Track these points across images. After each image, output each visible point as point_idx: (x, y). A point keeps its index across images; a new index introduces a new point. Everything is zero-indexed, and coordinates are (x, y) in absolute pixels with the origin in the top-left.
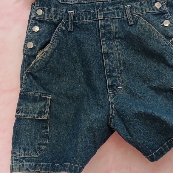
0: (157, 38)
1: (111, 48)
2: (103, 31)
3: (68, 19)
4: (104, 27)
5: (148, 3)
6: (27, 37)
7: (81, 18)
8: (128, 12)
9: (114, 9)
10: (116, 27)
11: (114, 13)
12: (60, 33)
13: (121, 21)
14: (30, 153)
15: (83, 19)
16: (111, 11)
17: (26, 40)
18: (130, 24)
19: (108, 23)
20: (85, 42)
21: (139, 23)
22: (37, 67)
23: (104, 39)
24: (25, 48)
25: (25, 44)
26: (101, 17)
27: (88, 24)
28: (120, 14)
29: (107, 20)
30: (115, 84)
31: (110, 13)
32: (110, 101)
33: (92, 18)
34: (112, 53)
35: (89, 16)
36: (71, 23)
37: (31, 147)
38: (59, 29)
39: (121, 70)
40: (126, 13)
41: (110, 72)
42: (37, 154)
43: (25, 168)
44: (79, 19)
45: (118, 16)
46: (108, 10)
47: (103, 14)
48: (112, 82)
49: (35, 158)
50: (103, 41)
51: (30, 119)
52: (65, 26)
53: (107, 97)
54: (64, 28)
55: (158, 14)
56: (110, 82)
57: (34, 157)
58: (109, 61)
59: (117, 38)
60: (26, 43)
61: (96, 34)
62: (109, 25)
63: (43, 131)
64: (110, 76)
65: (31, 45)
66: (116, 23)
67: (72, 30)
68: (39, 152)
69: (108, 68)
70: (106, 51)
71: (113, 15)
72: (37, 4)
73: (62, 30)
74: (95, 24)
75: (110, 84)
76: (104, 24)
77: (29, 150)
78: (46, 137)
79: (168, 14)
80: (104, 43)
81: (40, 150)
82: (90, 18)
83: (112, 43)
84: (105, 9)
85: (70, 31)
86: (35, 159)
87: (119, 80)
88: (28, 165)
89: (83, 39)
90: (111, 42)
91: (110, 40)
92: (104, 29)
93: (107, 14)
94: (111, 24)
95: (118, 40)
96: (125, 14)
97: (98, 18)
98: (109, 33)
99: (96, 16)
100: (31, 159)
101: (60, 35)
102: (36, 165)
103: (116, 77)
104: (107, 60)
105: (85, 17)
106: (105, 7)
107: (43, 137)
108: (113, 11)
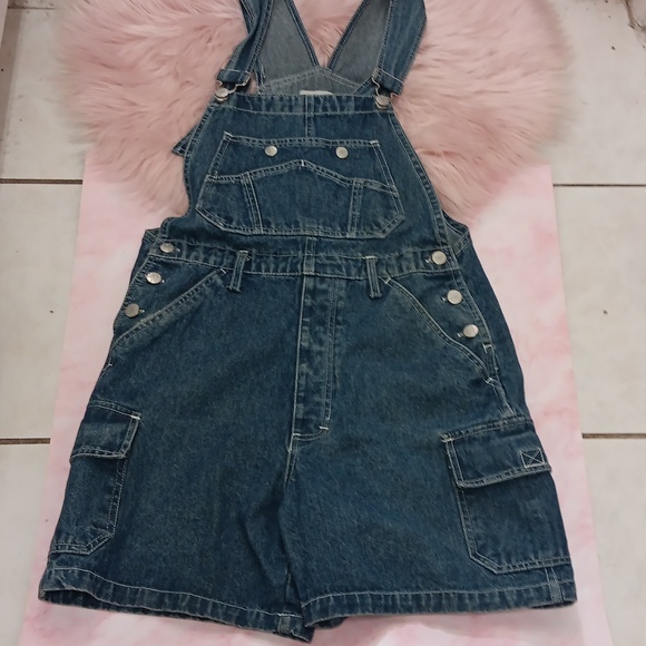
0: (426, 331)
1: (321, 343)
2: (309, 302)
3: (232, 265)
4: (313, 293)
5: (415, 253)
6: (129, 294)
7: (263, 267)
8: (371, 270)
9: (341, 258)
10: (340, 298)
11: (339, 267)
12: (208, 291)
13: (352, 286)
14: (70, 541)
15: (267, 270)
16: (335, 260)
17: (126, 300)
18: (372, 295)
19: (324, 286)
20: (265, 321)
21: (391, 293)
22: (132, 342)
23: (307, 320)
24: (122, 315)
25: (122, 309)
26: (309, 270)
27: (278, 282)
28: (354, 271)
29: (323, 280)
30: (314, 418)
31: (331, 265)
32: (290, 450)
33: (288, 269)
34: (320, 353)
35: (282, 265)
36: (237, 275)
37: (75, 527)
38: (207, 282)
39: (335, 392)
40: (366, 270)
41: (306, 391)
42: (89, 548)
43: (52, 580)
44: (259, 269)
45: (349, 274)
46: (328, 258)
47: (316, 264)
48: (307, 413)
49: (83, 555)
50: (304, 323)
51: (82, 457)
52: (222, 278)
53: (286, 442)
54: (219, 282)
55: (438, 278)
56: (301, 412)
57: (79, 555)
58: (310, 366)
59: (338, 323)
60: (125, 306)
61: (292, 306)
62: (325, 292)
63: (107, 497)
64: (304, 400)
65: (134, 310)
66: (341, 289)
67: (238, 289)
68: (94, 544)
69: (303, 382)
70: (305, 344)
71: (337, 271)
72: (164, 233)
73: (214, 286)
74: (294, 283)
75: (300, 416)
76: (315, 288)
77: (68, 534)
78: (113, 513)
79: (461, 279)
80: (306, 328)
81: (96, 540)
82: (284, 270)
83: (325, 332)
84: (321, 254)
85: (234, 291)
86: (82, 558)
87: (326, 411)
88: (62, 573)
89: (261, 313)
90: (322, 329)
91: (322, 323)
92: (313, 298)
93: (324, 265)
94: (330, 289)
95: (338, 327)
96: (363, 273)
97: (302, 270)
98: (324, 308)
99: (299, 267)
100: (71, 559)
101: (207, 293)
102: (81, 574)
103: (319, 404)
104: (304, 365)
105: (272, 266)
106: (322, 251)
107: (105, 510)
108: (339, 262)
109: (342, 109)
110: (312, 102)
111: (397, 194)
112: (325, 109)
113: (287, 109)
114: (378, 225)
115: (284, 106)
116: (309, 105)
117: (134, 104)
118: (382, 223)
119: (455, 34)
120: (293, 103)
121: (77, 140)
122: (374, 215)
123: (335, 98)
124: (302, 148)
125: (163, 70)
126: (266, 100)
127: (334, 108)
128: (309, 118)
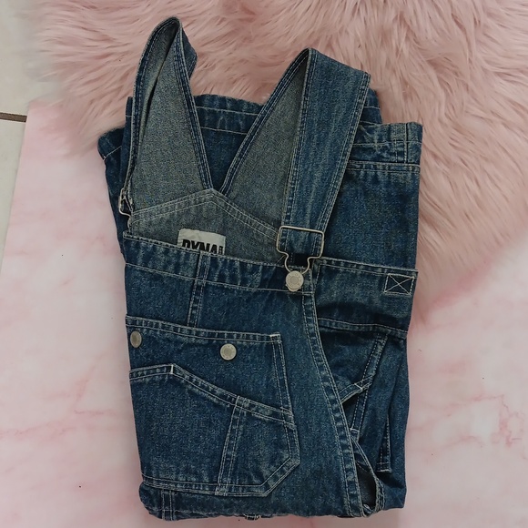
109: (244, 282)
110: (208, 264)
111: (292, 425)
112: (222, 278)
113: (171, 267)
114: (259, 475)
115: (169, 262)
116: (203, 268)
118: (266, 473)
120: (182, 260)
122: (256, 461)
123: (237, 264)
124: (177, 342)
126: (145, 248)
127: (233, 280)
128: (199, 287)
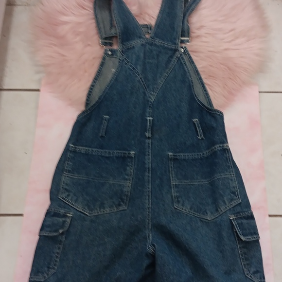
117: (63, 56)
119: (215, 20)
121: (38, 72)
125: (78, 38)
